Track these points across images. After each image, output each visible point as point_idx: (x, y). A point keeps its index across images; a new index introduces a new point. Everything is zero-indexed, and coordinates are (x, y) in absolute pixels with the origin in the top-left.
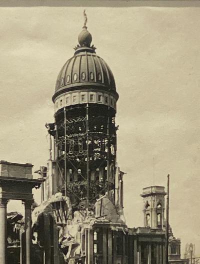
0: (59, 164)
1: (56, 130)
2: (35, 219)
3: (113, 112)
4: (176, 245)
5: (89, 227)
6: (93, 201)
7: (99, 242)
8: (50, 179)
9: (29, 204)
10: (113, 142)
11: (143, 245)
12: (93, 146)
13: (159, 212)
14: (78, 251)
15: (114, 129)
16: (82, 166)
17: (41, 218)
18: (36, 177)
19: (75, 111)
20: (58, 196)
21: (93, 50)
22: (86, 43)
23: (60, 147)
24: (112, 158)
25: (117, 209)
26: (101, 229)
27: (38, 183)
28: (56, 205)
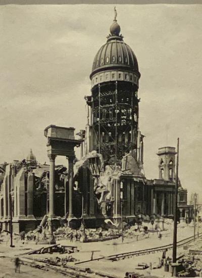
0: (94, 128)
1: (92, 102)
2: (76, 171)
3: (135, 88)
4: (184, 193)
5: (117, 178)
6: (120, 158)
7: (124, 190)
8: (87, 140)
9: (72, 159)
10: (136, 111)
11: (158, 194)
12: (120, 114)
13: (171, 167)
14: (108, 196)
15: (136, 101)
16: (112, 130)
17: (81, 170)
18: (77, 138)
19: (106, 87)
20: (94, 153)
21: (121, 38)
22: (116, 33)
23: (96, 115)
24: (135, 124)
25: (138, 164)
26: (126, 180)
27: (78, 143)
28: (92, 160)
